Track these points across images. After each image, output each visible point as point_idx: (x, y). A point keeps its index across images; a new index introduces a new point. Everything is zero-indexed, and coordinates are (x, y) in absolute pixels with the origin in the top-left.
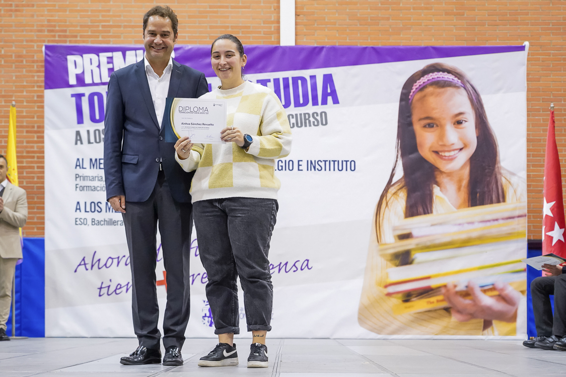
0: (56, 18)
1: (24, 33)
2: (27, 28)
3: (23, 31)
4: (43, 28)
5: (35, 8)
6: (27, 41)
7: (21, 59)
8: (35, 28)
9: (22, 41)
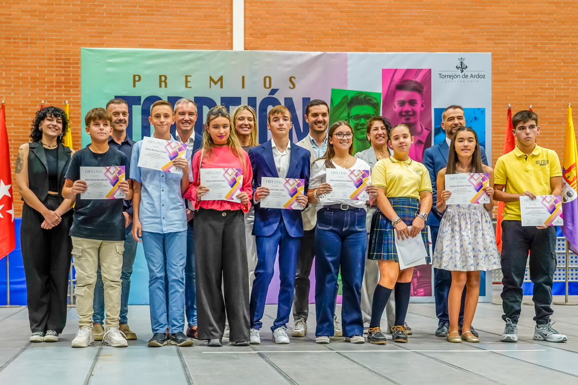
0: (63, 49)
1: (38, 60)
2: (39, 57)
3: (36, 59)
4: (52, 57)
5: (46, 41)
6: (40, 67)
7: (35, 80)
8: (46, 57)
9: (35, 67)
